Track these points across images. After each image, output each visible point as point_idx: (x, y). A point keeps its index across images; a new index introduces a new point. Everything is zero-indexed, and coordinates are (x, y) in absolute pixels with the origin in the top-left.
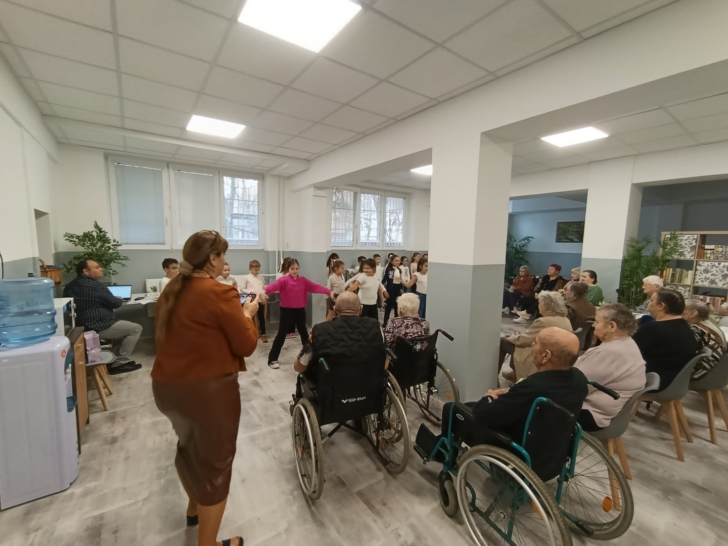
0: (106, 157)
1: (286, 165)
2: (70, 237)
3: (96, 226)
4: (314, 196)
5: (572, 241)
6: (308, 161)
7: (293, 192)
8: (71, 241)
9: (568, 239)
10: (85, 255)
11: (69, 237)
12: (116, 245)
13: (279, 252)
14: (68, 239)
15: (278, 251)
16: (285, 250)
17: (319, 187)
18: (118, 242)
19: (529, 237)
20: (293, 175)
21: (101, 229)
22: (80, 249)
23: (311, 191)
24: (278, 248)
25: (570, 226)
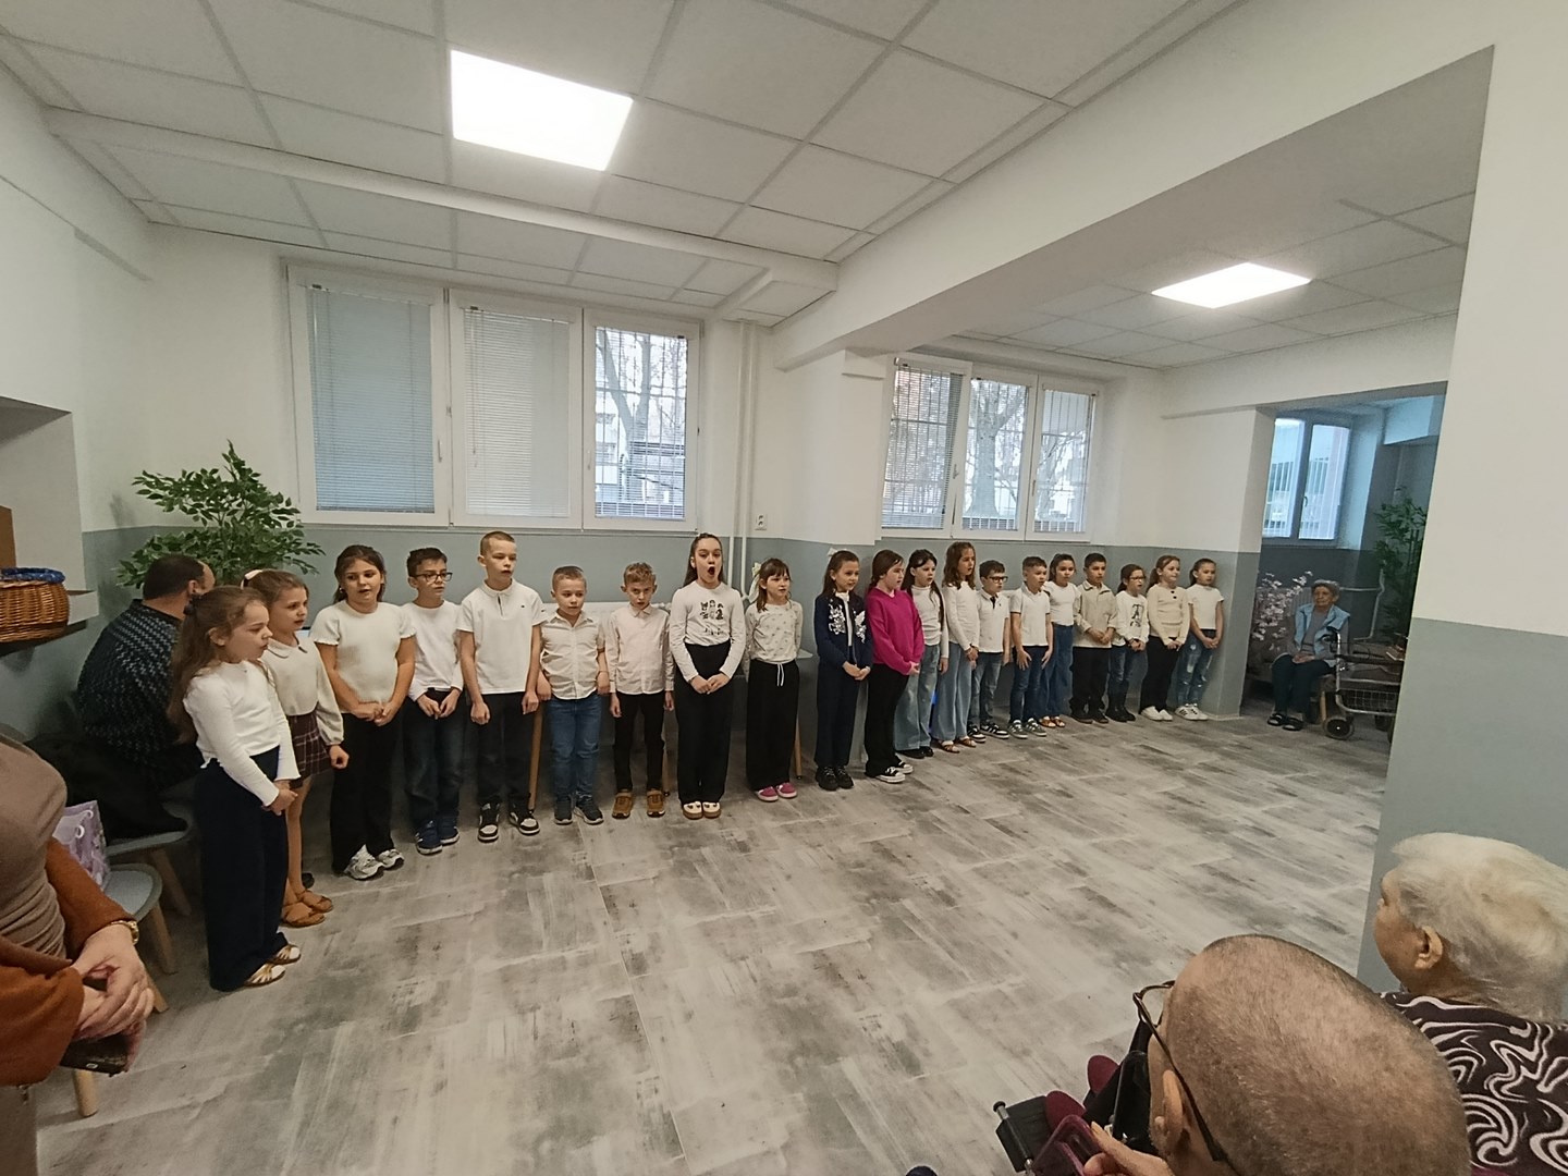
0: (284, 267)
2: (152, 485)
3: (231, 456)
4: (846, 374)
6: (836, 264)
7: (784, 369)
8: (155, 496)
10: (190, 537)
11: (148, 484)
12: (283, 511)
13: (738, 540)
14: (148, 492)
15: (735, 538)
17: (861, 345)
18: (288, 503)
21: (243, 463)
22: (178, 519)
23: (839, 361)
24: (737, 531)
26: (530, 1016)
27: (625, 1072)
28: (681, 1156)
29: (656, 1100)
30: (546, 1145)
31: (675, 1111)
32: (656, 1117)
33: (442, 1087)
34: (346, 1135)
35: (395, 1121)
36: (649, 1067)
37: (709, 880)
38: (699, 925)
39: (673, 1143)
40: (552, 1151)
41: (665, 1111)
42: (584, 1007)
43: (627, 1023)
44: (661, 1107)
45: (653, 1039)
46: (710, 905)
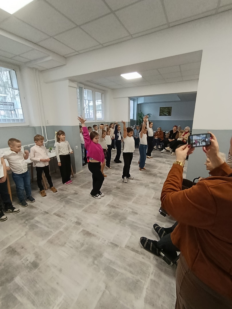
1: (50, 58)
4: (69, 86)
5: (166, 115)
6: (66, 58)
7: (47, 83)
9: (164, 114)
13: (43, 127)
16: (47, 125)
17: (72, 79)
19: (149, 114)
20: (48, 69)
23: (67, 82)
24: (43, 125)
25: (165, 109)
26: (66, 245)
27: (96, 242)
28: (120, 246)
29: (107, 241)
30: (96, 262)
31: (111, 241)
32: (109, 244)
33: (61, 270)
34: (48, 295)
35: (58, 283)
36: (100, 238)
37: (43, 227)
38: (48, 242)
39: (116, 246)
40: (98, 262)
41: (110, 242)
42: (76, 236)
43: (88, 234)
44: (109, 242)
45: (95, 233)
46: (47, 234)
